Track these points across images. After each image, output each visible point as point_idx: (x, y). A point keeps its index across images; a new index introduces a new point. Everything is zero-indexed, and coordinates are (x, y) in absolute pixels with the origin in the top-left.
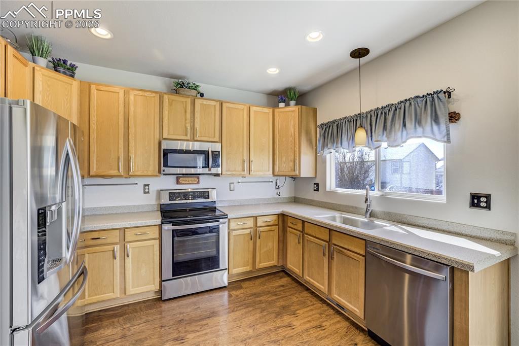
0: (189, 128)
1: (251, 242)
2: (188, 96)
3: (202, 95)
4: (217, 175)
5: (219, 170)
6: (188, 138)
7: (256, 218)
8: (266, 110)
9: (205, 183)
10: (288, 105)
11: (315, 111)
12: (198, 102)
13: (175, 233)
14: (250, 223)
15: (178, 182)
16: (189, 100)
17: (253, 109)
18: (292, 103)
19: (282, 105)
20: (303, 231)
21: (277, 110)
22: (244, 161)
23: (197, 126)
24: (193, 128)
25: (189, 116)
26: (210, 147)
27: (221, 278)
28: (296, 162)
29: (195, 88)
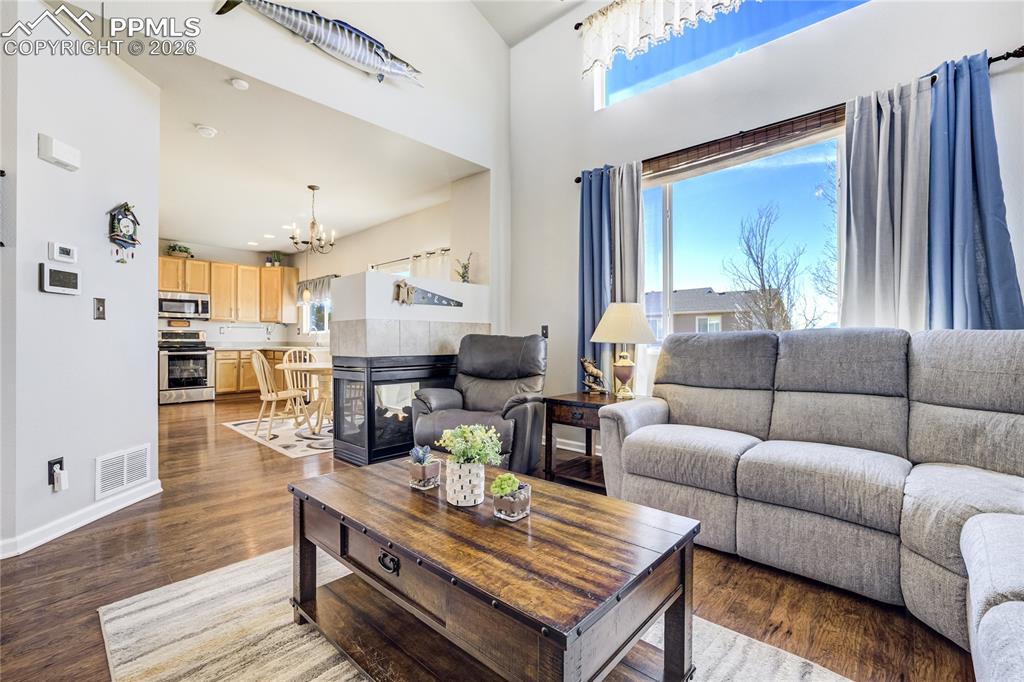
0: (180, 283)
1: (235, 371)
2: (180, 258)
3: (192, 256)
4: (207, 319)
5: (208, 316)
6: (180, 289)
7: (239, 351)
8: (253, 268)
9: (194, 327)
10: (273, 265)
11: (297, 270)
12: (188, 262)
13: (171, 358)
14: (235, 355)
15: (169, 325)
16: (180, 261)
17: (241, 267)
18: (277, 264)
19: (268, 264)
20: (274, 358)
21: (263, 269)
22: (231, 310)
23: (188, 281)
24: (184, 282)
25: (180, 273)
26: (200, 299)
27: (207, 393)
28: (278, 307)
29: (186, 250)
